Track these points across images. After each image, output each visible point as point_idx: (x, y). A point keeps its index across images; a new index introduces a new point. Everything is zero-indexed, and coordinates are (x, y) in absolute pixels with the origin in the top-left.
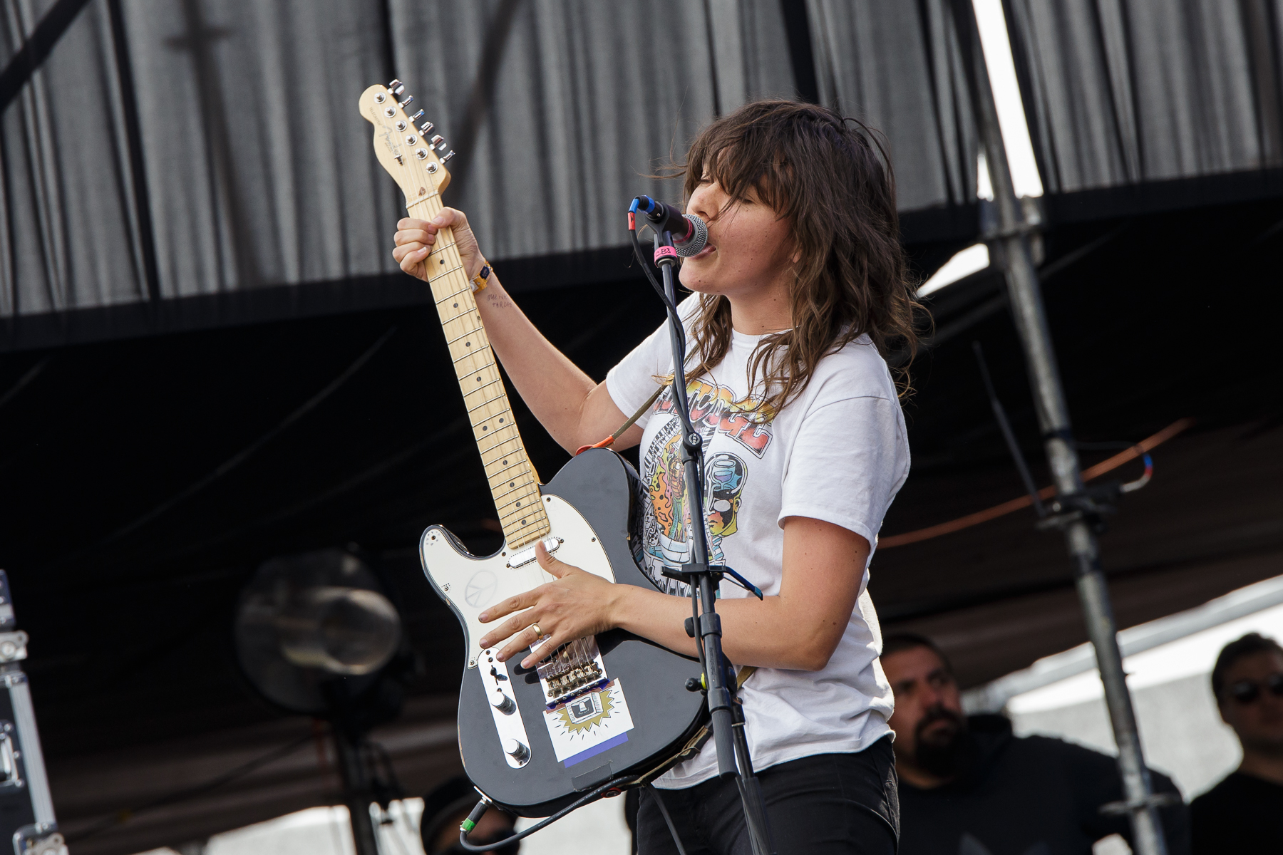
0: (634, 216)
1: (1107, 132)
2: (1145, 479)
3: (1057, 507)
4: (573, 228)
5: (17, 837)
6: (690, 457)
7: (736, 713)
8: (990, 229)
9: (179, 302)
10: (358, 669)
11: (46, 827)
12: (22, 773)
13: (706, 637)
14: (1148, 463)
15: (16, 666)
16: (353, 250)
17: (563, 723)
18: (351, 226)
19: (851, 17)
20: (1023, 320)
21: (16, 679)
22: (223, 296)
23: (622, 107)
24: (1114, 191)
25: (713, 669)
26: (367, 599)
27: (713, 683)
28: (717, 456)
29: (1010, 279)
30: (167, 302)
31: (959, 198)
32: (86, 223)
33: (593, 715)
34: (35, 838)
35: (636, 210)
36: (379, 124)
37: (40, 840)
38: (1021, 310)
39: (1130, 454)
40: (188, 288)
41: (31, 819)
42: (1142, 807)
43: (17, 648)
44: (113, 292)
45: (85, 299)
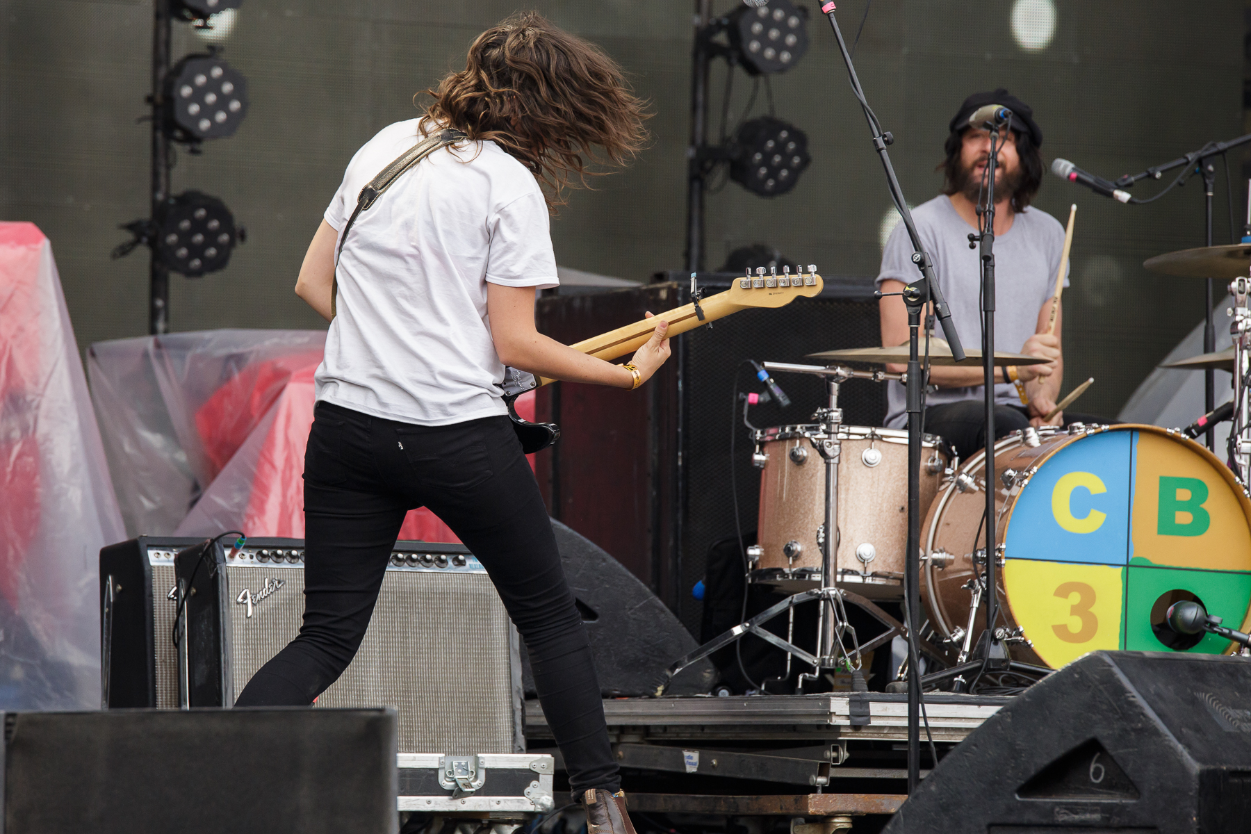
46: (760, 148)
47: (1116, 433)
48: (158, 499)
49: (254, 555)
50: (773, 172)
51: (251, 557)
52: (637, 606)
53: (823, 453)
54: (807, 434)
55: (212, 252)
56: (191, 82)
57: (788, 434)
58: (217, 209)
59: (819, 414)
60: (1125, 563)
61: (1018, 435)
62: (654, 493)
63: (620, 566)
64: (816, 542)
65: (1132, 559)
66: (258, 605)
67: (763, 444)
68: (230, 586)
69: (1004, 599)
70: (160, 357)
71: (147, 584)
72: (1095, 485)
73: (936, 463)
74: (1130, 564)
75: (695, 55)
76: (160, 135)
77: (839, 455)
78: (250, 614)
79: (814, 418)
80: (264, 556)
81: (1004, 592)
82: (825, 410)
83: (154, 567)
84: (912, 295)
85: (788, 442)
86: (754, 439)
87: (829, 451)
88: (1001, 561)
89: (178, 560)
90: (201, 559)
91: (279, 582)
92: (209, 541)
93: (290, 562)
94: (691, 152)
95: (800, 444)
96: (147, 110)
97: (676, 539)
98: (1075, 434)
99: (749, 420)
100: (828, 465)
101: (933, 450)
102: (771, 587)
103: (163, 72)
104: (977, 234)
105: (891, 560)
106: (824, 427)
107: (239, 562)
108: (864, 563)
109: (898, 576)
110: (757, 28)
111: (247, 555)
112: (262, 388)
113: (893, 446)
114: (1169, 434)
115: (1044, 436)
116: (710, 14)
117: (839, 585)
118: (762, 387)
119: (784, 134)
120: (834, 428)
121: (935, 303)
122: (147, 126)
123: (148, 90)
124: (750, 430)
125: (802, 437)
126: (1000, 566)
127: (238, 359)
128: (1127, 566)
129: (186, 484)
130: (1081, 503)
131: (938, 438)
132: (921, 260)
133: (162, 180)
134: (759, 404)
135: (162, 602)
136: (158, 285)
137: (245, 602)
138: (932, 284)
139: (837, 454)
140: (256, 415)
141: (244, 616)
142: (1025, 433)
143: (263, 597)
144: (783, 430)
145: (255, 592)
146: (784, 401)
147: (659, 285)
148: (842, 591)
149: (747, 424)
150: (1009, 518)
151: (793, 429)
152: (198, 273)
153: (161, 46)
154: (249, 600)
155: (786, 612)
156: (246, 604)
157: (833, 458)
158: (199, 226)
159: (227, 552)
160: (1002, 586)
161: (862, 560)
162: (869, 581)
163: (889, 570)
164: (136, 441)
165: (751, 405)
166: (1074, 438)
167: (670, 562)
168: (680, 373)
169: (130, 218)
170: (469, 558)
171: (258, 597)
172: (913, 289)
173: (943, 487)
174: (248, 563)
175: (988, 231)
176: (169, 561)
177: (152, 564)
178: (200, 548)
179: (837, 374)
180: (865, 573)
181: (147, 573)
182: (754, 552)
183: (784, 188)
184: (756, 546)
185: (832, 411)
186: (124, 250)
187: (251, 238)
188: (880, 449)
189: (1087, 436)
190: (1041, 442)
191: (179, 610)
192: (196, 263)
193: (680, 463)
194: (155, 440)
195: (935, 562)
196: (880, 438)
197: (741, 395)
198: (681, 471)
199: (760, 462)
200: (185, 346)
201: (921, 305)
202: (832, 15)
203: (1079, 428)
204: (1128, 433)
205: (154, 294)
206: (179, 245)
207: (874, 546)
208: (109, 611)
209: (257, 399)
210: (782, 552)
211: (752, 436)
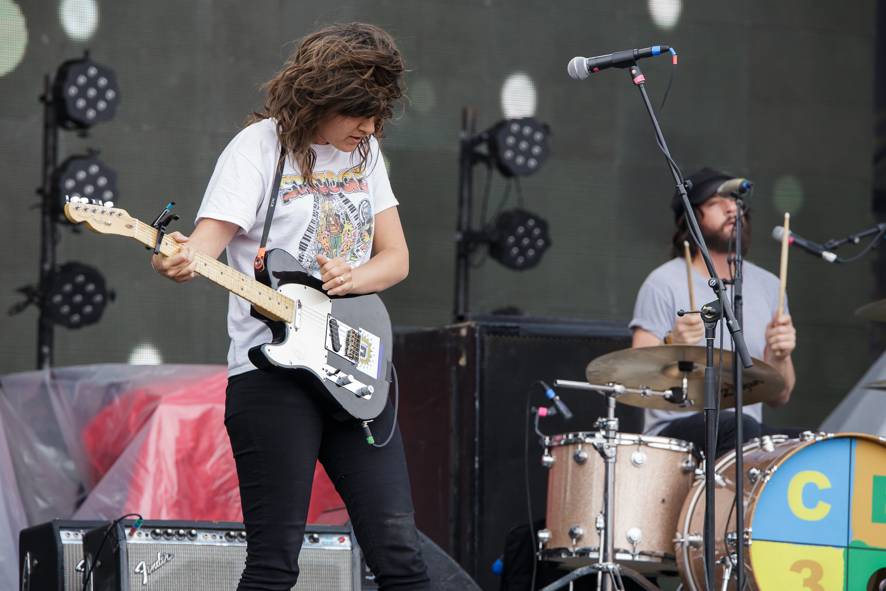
17: (364, 364)
28: (361, 203)
33: (367, 350)
36: (87, 218)
46: (513, 232)
47: (839, 440)
48: (50, 499)
49: (149, 533)
50: (523, 251)
51: (147, 535)
52: (450, 579)
53: (603, 454)
54: (588, 440)
55: (88, 309)
56: (73, 177)
57: (571, 440)
58: (94, 276)
59: (600, 422)
60: (846, 545)
61: (756, 442)
62: (455, 490)
63: (435, 546)
64: (594, 527)
65: (852, 542)
66: (152, 574)
67: (550, 448)
68: (129, 559)
69: (751, 574)
70: (55, 387)
71: (59, 558)
72: (822, 481)
73: (689, 465)
74: (850, 545)
75: (462, 161)
76: (48, 219)
77: (616, 456)
78: (145, 582)
79: (595, 426)
80: (157, 534)
81: (751, 567)
82: (604, 420)
83: (65, 545)
84: (709, 313)
85: (571, 447)
86: (543, 444)
87: (608, 452)
88: (748, 542)
89: (86, 539)
90: (106, 537)
91: (169, 556)
92: (112, 522)
93: (178, 540)
94: (459, 236)
95: (582, 448)
96: (38, 199)
97: (473, 527)
98: (806, 440)
99: (539, 428)
100: (607, 463)
101: (686, 454)
102: (556, 564)
103: (50, 170)
104: (729, 279)
105: (654, 542)
106: (603, 433)
107: (137, 540)
108: (633, 544)
109: (659, 555)
110: (511, 140)
111: (143, 534)
112: (138, 409)
113: (655, 450)
114: (881, 442)
115: (777, 443)
116: (473, 129)
117: (615, 561)
118: (550, 403)
119: (531, 223)
120: (612, 434)
121: (728, 320)
122: (38, 212)
123: (39, 184)
124: (539, 437)
125: (583, 443)
126: (747, 546)
127: (116, 387)
128: (848, 547)
129: (72, 488)
130: (811, 496)
131: (691, 444)
132: (717, 284)
133: (49, 254)
134: (548, 417)
135: (71, 573)
136: (44, 335)
137: (142, 572)
138: (725, 304)
139: (614, 454)
140: (133, 432)
141: (141, 584)
142: (762, 441)
143: (156, 568)
144: (567, 436)
145: (150, 564)
146: (568, 415)
147: (460, 325)
148: (618, 565)
149: (538, 432)
150: (755, 507)
151: (576, 436)
152: (77, 326)
153: (50, 150)
154: (144, 571)
155: (568, 586)
156: (143, 574)
157: (611, 458)
158: (79, 289)
159: (127, 531)
160: (749, 563)
161: (631, 541)
162: (637, 558)
163: (652, 550)
164: (34, 453)
165: (541, 418)
166: (806, 444)
167: (468, 546)
168: (477, 394)
169: (23, 284)
170: (322, 537)
171: (152, 568)
172: (709, 308)
173: (696, 484)
174: (144, 540)
175: (738, 276)
176: (77, 540)
177: (64, 542)
178: (104, 528)
179: (614, 391)
180: (634, 551)
181: (59, 550)
182: (544, 535)
183: (531, 264)
184: (545, 530)
185: (610, 420)
186: (19, 308)
187: (118, 298)
188: (646, 453)
189: (817, 443)
190: (775, 447)
191: (86, 581)
192: (76, 318)
193: (477, 466)
194: (49, 452)
195: (692, 543)
196: (646, 444)
197: (533, 409)
198: (477, 473)
199: (548, 463)
200: (74, 377)
201: (716, 321)
202: (642, 86)
203: (808, 436)
204: (848, 440)
205: (41, 343)
206: (63, 303)
207: (642, 531)
208: (27, 582)
209: (133, 418)
210: (567, 535)
211: (542, 442)
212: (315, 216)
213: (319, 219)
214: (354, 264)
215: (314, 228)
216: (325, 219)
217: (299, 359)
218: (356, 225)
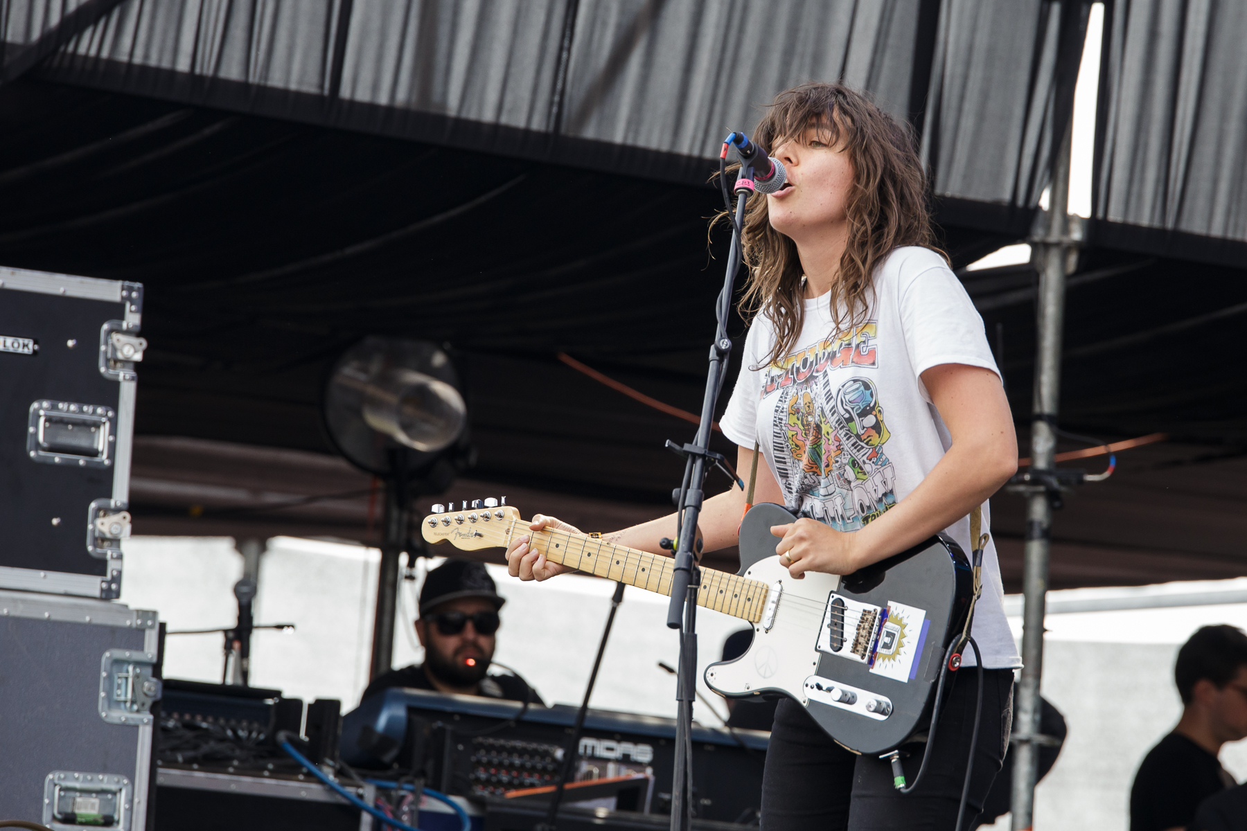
0: (727, 147)
1: (1157, 181)
2: (1106, 475)
3: (1027, 477)
4: (694, 138)
5: (93, 505)
6: (717, 358)
7: (695, 577)
8: (1038, 234)
9: (352, 103)
10: (421, 446)
11: (119, 504)
12: (112, 455)
13: (687, 508)
14: (1113, 462)
15: (132, 365)
16: (507, 105)
17: (887, 660)
18: (511, 84)
19: (974, 30)
20: (1043, 316)
21: (128, 377)
22: (390, 110)
23: (763, 49)
24: (1150, 231)
25: (686, 535)
26: (445, 391)
27: (682, 547)
29: (1042, 278)
30: (342, 101)
31: (1021, 202)
32: (294, 18)
33: (897, 635)
34: (107, 511)
35: (730, 142)
36: (448, 534)
37: (111, 514)
38: (1044, 308)
39: (1100, 450)
40: (363, 95)
41: (108, 494)
42: (1027, 741)
43: (136, 351)
44: (300, 82)
45: (276, 80)
212: (777, 426)
213: (784, 428)
214: (863, 486)
215: (782, 444)
216: (799, 423)
217: (764, 677)
218: (834, 423)
